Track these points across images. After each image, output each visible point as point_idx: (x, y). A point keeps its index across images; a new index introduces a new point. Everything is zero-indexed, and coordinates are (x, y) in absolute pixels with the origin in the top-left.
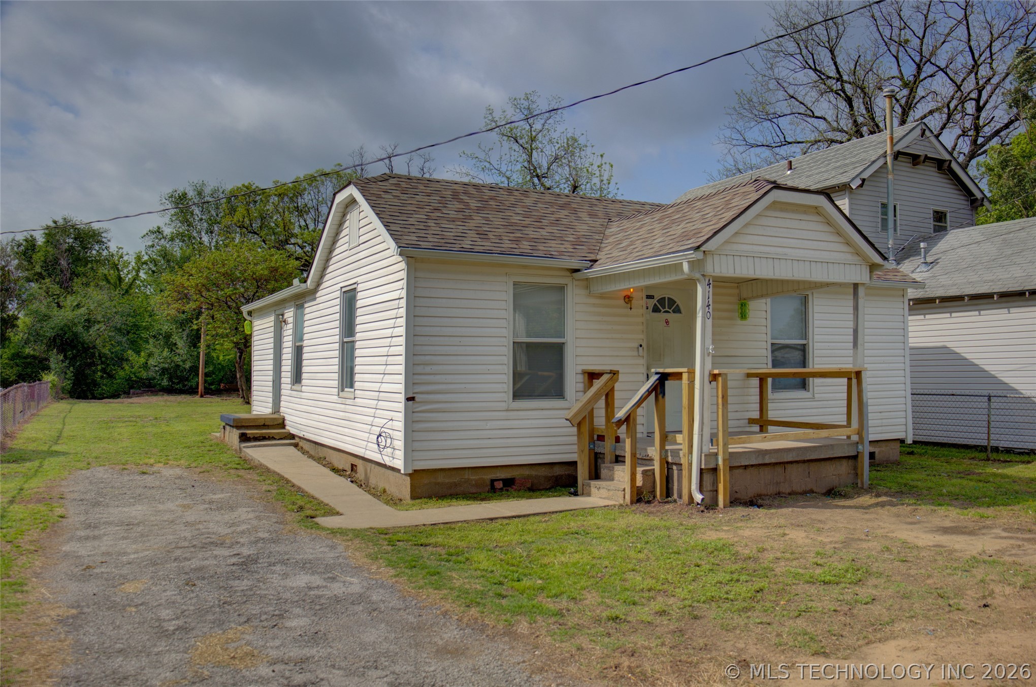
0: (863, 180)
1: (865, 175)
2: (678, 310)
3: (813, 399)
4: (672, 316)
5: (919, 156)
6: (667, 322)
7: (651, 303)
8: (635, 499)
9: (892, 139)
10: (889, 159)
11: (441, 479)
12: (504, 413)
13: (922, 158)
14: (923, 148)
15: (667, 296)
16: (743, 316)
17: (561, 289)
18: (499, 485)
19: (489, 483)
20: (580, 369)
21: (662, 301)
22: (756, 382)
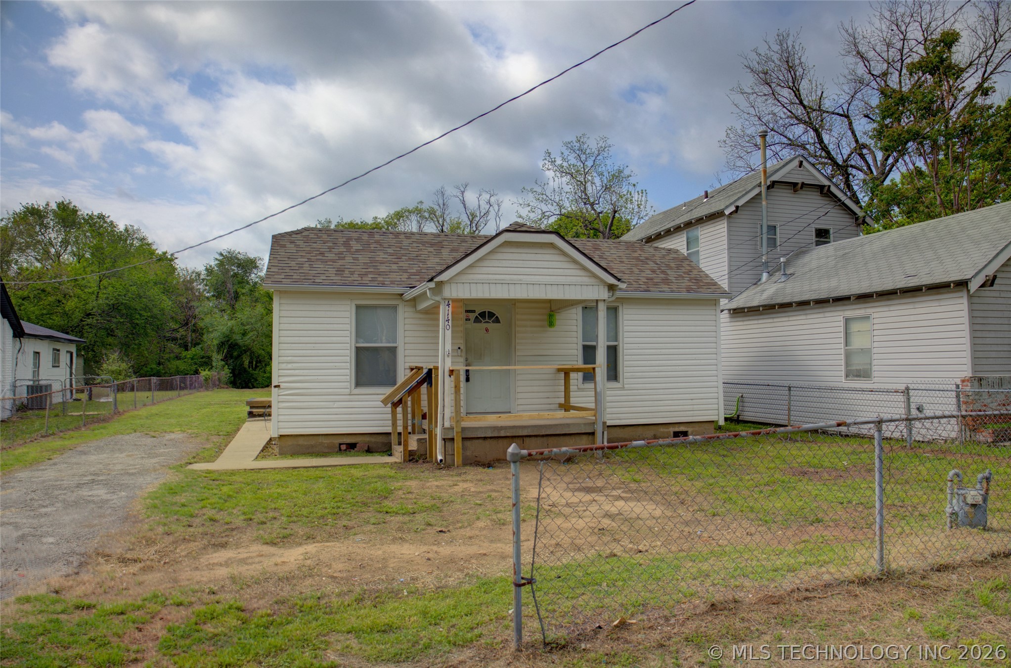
0: (737, 207)
1: (740, 203)
2: (497, 321)
3: (623, 388)
4: (491, 326)
5: (797, 184)
6: (487, 330)
7: (472, 316)
8: (408, 459)
9: (765, 171)
10: (763, 189)
11: (301, 441)
12: (348, 397)
13: (800, 185)
14: (800, 176)
15: (487, 311)
16: (551, 324)
17: (395, 308)
18: (343, 447)
19: (337, 446)
20: (408, 365)
21: (482, 315)
22: (562, 375)
